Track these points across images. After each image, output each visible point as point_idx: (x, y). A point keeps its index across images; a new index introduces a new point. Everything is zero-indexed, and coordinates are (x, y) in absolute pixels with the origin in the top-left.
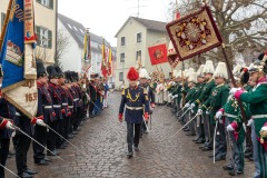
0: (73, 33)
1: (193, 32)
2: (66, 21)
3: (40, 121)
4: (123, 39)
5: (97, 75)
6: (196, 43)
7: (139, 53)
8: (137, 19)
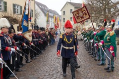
0: (42, 9)
1: (81, 14)
2: (39, 4)
3: (32, 44)
4: (64, 12)
5: (52, 29)
6: (82, 17)
7: (71, 18)
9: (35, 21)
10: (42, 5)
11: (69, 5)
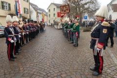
4: (49, 10)
7: (54, 14)
8: (53, 4)
9: (30, 17)
10: (34, 5)
11: (53, 5)
